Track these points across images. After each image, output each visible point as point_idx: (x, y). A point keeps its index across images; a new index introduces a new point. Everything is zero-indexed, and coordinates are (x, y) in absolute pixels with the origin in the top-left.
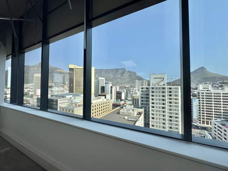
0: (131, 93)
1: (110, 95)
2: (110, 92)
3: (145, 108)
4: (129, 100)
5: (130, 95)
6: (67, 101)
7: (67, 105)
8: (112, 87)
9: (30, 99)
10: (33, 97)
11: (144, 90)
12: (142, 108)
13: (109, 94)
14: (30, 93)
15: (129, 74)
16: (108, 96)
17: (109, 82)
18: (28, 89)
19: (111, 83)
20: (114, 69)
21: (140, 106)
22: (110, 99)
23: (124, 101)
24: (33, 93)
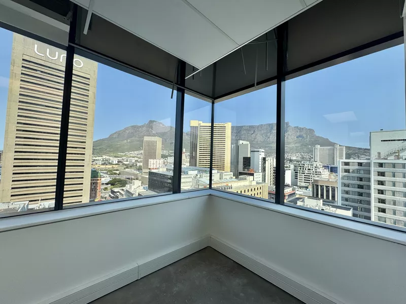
0: (306, 172)
1: (261, 174)
2: (260, 168)
3: (353, 209)
4: (301, 187)
5: (303, 176)
6: (191, 180)
7: (190, 187)
8: (264, 159)
9: (138, 172)
10: (141, 169)
11: (350, 168)
12: (349, 209)
13: (258, 172)
14: (138, 164)
15: (298, 134)
16: (257, 176)
17: (260, 150)
18: (136, 159)
19: (264, 151)
20: (265, 125)
21: (339, 204)
22: (261, 181)
23: (291, 189)
24: (141, 164)
